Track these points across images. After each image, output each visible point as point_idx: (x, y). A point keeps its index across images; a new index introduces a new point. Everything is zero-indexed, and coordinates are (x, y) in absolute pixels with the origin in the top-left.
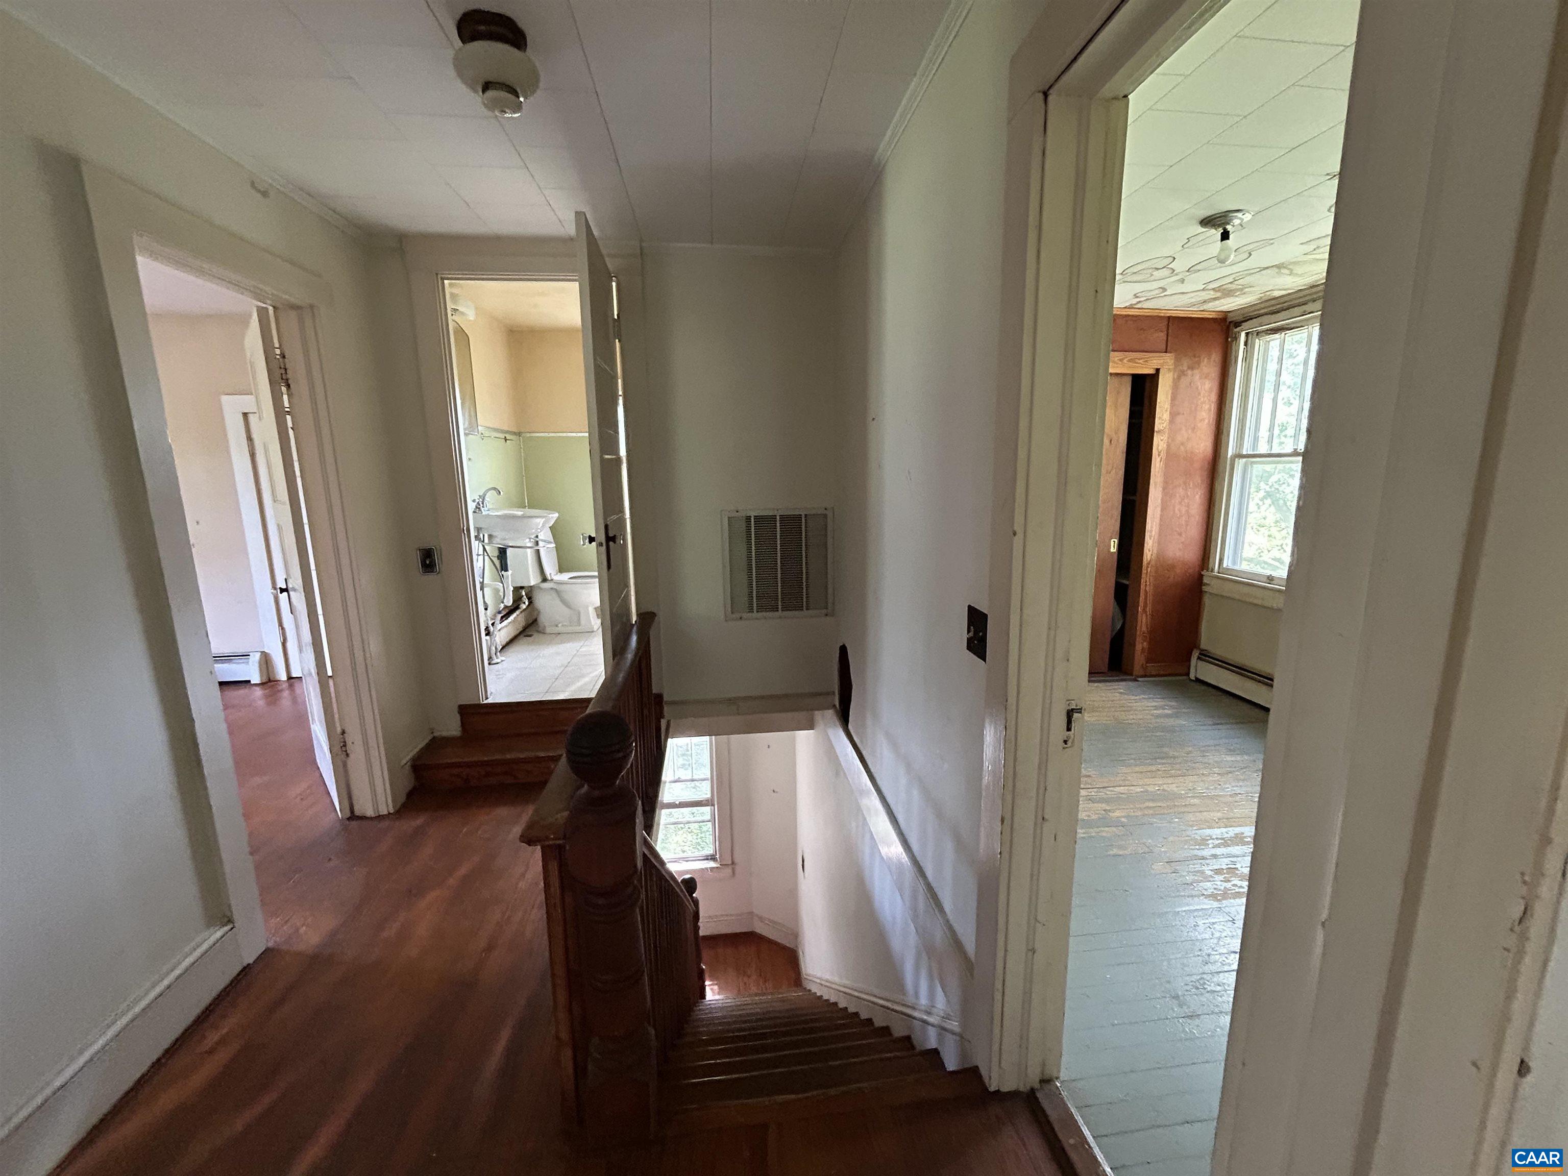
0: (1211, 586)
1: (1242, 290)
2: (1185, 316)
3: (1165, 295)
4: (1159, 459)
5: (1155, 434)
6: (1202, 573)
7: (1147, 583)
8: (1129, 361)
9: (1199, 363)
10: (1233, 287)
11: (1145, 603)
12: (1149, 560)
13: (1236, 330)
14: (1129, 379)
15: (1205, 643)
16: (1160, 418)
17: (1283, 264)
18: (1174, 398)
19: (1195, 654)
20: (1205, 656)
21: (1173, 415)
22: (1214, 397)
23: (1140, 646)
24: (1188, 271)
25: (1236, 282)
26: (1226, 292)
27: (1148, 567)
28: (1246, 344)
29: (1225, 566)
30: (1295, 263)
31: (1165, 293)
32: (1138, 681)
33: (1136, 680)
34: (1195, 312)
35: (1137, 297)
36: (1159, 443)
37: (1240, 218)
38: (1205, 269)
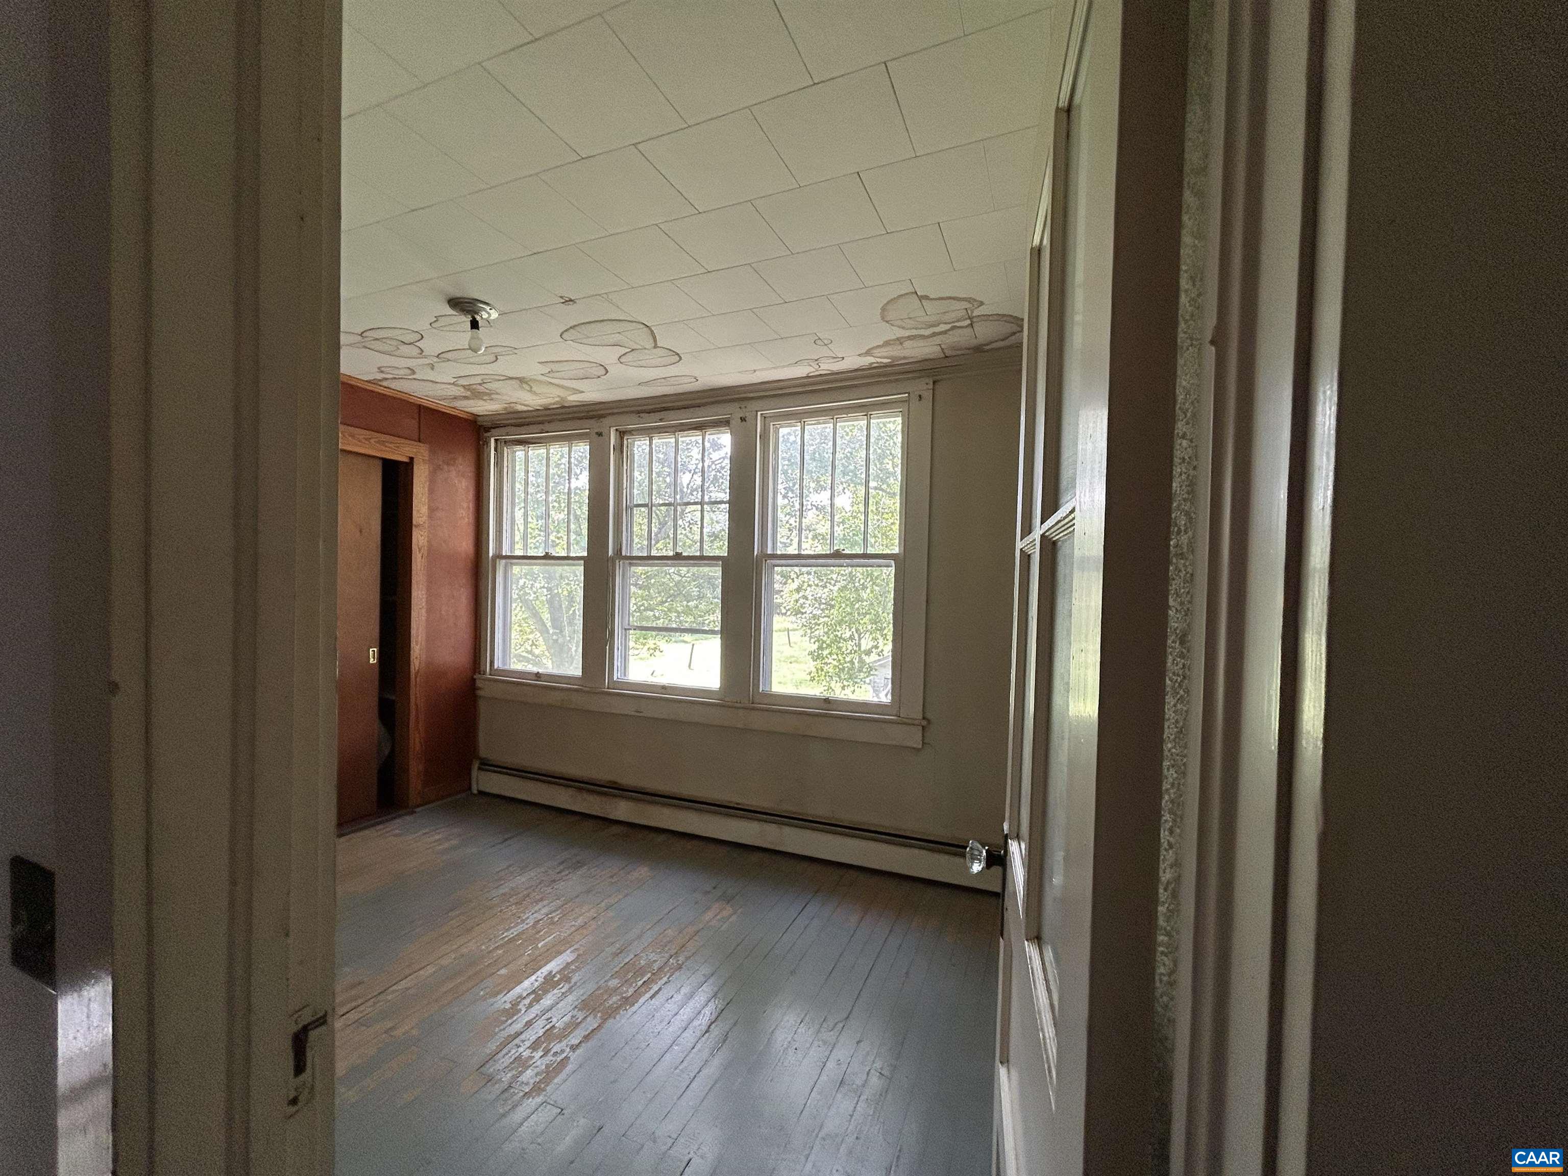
0: (485, 690)
1: (489, 395)
2: (435, 408)
3: (415, 379)
4: (420, 556)
5: (414, 528)
6: (475, 677)
7: (417, 695)
8: (378, 442)
9: (454, 459)
10: (481, 389)
11: (417, 722)
12: (417, 669)
13: (486, 435)
14: (379, 464)
15: (484, 751)
16: (418, 511)
17: (524, 378)
18: (431, 491)
19: (476, 765)
20: (486, 765)
21: (432, 510)
22: (471, 495)
23: (415, 768)
24: (438, 356)
25: (485, 385)
26: (475, 393)
27: (416, 678)
28: (496, 450)
29: (496, 667)
30: (535, 380)
31: (414, 376)
32: (415, 812)
33: (413, 813)
34: (444, 405)
35: (382, 372)
36: (419, 539)
37: (489, 313)
38: (455, 361)
